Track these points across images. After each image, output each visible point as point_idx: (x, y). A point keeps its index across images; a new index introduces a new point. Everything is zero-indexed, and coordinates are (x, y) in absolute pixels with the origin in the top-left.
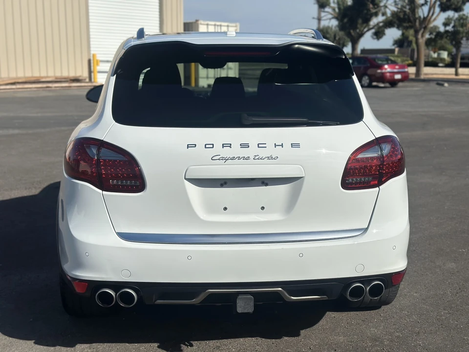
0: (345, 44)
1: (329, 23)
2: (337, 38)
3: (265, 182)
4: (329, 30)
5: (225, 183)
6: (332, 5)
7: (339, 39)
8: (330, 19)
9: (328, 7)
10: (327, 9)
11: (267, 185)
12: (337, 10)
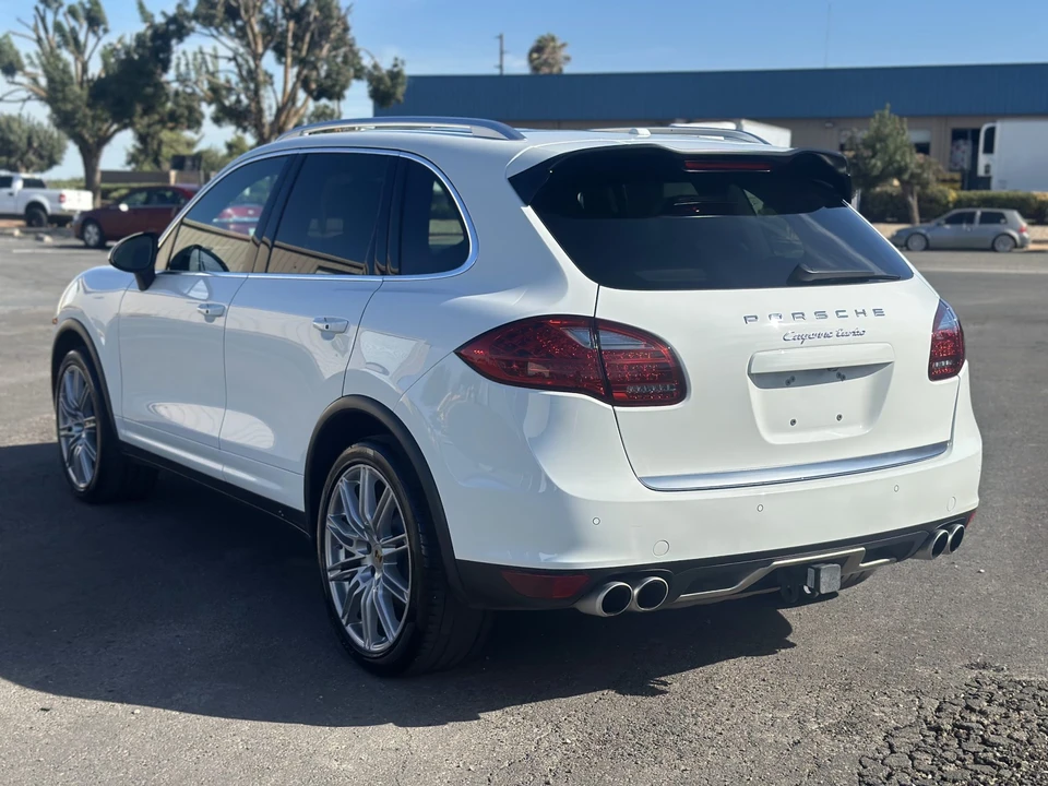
0: (56, 157)
1: (22, 108)
2: (35, 145)
3: (840, 373)
4: (15, 126)
5: (793, 379)
6: (29, 69)
7: (41, 145)
8: (24, 101)
9: (20, 73)
10: (19, 78)
11: (843, 378)
12: (43, 81)
